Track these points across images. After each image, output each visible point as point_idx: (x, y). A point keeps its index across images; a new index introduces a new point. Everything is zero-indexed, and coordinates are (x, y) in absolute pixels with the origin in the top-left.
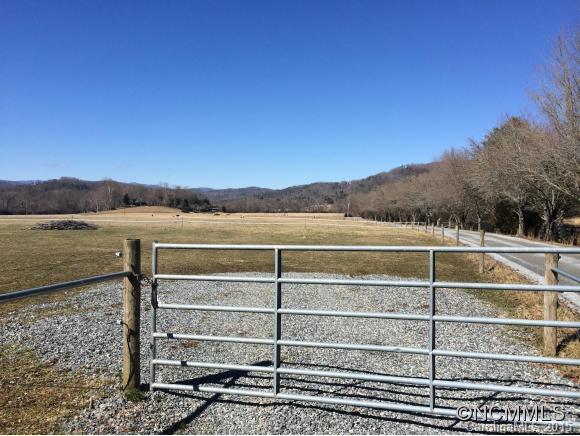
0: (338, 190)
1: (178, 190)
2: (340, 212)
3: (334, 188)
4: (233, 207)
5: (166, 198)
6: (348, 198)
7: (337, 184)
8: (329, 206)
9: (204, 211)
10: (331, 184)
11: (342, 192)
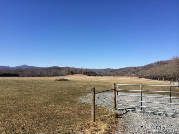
0: (136, 69)
1: (86, 69)
2: (137, 76)
4: (103, 74)
5: (83, 72)
6: (140, 72)
7: (136, 67)
8: (133, 74)
9: (94, 76)
10: (134, 67)
11: (137, 70)
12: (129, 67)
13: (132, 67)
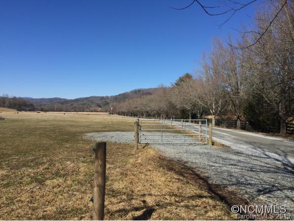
0: (104, 101)
1: (15, 98)
2: (106, 112)
3: (101, 99)
4: (46, 108)
5: (7, 103)
6: (110, 105)
7: (103, 97)
8: (100, 109)
9: (30, 110)
10: (100, 97)
11: (106, 102)
12: (92, 97)
13: (98, 97)
